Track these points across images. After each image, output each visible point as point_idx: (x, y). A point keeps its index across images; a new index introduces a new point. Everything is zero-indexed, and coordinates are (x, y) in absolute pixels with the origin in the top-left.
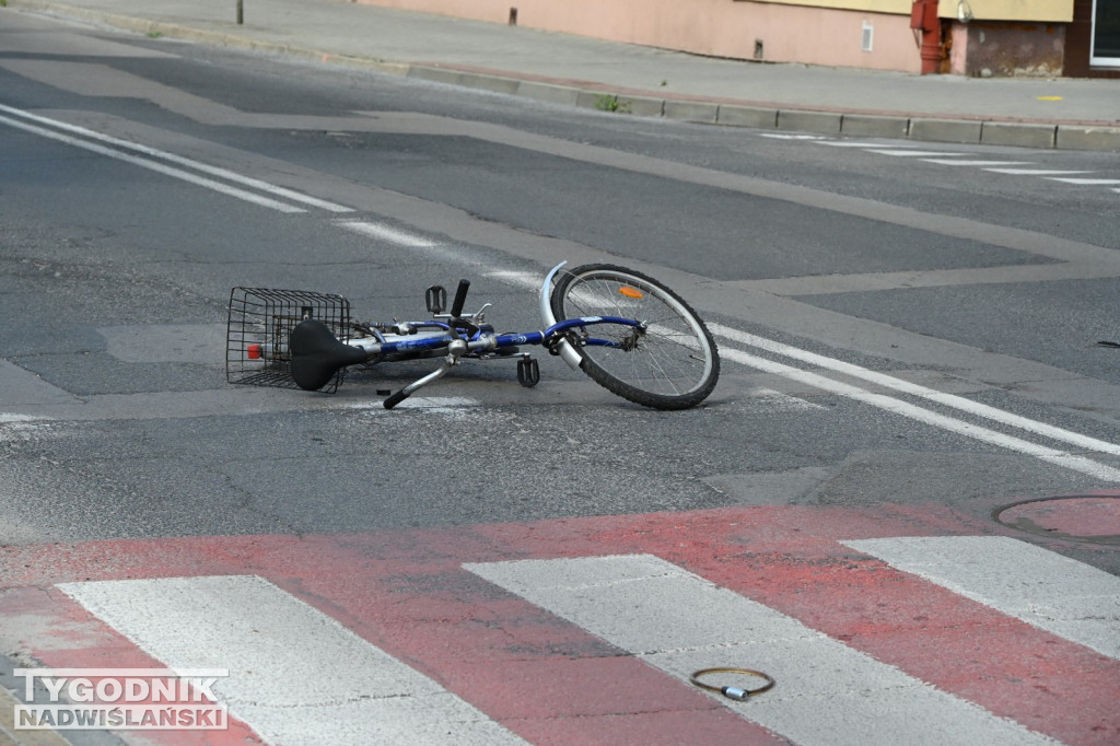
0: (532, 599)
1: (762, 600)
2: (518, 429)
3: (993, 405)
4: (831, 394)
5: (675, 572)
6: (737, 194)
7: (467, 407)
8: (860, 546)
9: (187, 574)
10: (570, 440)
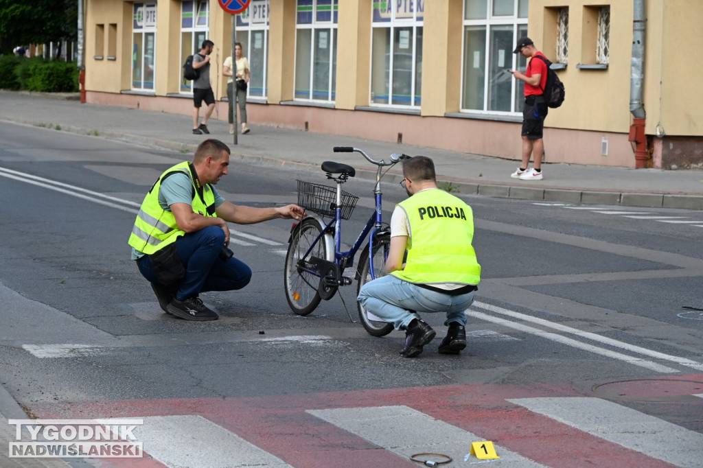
0: (338, 425)
1: (457, 425)
2: (349, 350)
3: (612, 338)
4: (525, 333)
5: (416, 413)
6: (506, 234)
7: (324, 340)
8: (515, 401)
9: (162, 415)
10: (376, 355)
